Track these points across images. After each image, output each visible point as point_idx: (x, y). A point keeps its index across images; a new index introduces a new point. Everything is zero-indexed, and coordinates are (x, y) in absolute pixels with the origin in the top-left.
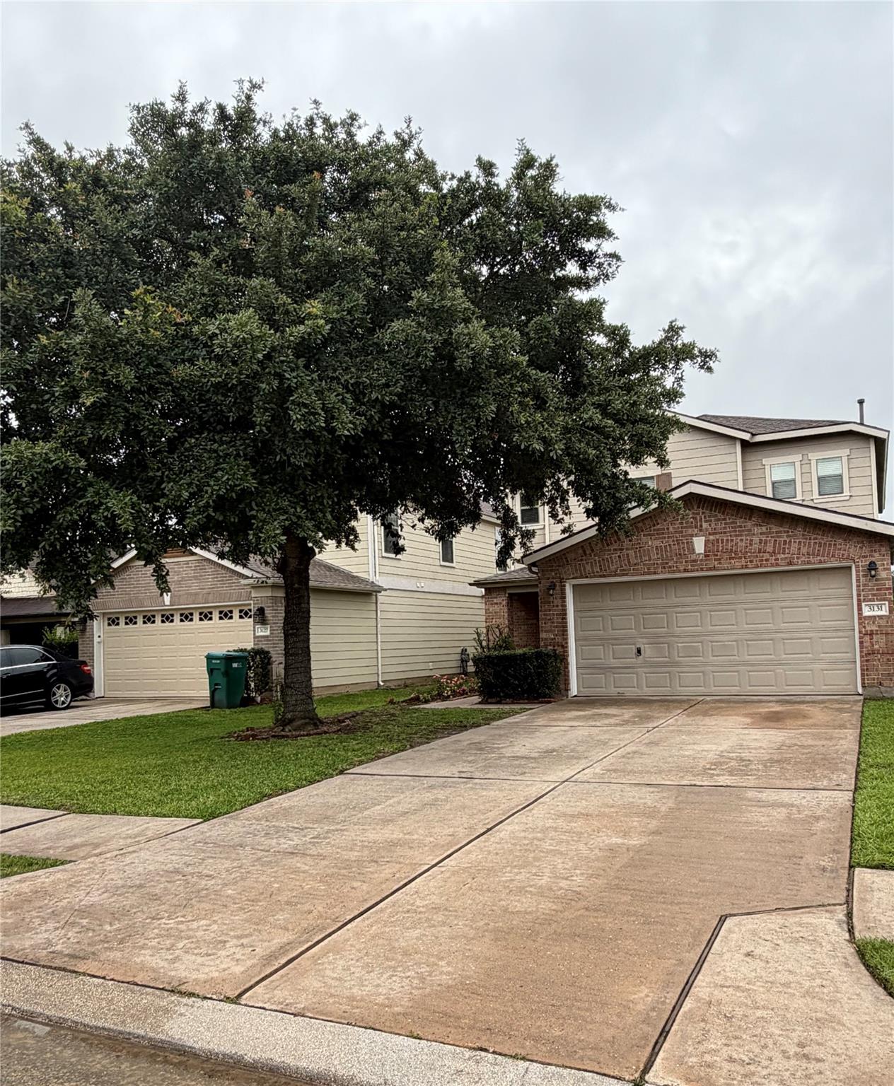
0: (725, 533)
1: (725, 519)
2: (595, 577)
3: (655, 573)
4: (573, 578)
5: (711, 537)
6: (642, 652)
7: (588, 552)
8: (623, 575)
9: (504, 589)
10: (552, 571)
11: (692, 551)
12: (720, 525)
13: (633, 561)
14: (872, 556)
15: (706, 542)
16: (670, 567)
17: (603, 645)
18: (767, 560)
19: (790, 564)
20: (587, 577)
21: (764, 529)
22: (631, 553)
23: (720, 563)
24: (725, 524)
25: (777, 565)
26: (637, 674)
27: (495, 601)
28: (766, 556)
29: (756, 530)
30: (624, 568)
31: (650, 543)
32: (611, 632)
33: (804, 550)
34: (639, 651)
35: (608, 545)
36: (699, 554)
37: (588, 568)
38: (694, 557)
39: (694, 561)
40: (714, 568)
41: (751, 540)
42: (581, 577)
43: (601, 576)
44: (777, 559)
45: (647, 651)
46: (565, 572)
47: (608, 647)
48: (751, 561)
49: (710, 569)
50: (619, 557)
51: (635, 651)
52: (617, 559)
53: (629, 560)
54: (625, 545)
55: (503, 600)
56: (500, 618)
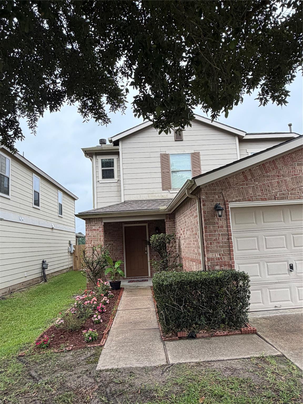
2: (257, 200)
4: (236, 201)
6: (294, 268)
7: (249, 177)
8: (282, 198)
9: (101, 219)
10: (215, 193)
13: (291, 185)
17: (259, 263)
20: (249, 200)
22: (288, 179)
26: (290, 288)
30: (283, 192)
32: (266, 250)
34: (291, 267)
35: (267, 172)
37: (250, 191)
42: (244, 200)
43: (262, 200)
45: (299, 267)
46: (228, 195)
47: (264, 264)
50: (278, 183)
51: (287, 267)
52: (276, 184)
53: (287, 186)
54: (282, 172)
55: (100, 227)
56: (97, 241)
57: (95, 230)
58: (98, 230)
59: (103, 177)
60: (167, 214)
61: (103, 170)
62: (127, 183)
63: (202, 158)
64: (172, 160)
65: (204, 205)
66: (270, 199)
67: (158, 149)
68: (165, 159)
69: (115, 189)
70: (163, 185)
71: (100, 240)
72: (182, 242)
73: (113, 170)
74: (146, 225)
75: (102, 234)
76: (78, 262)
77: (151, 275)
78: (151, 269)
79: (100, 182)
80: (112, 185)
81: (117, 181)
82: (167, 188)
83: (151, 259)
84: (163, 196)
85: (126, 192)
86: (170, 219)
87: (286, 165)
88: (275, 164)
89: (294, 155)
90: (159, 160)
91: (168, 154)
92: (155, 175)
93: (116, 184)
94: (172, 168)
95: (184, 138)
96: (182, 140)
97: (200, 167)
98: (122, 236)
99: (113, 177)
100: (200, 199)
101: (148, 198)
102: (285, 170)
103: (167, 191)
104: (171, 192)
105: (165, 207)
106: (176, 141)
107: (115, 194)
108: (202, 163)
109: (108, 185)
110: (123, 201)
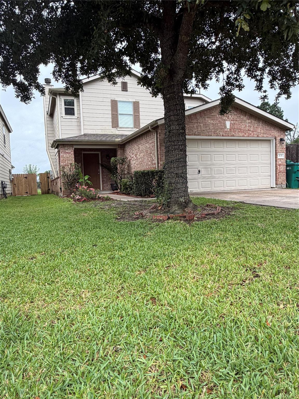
0: (237, 121)
1: (237, 115)
3: (211, 135)
5: (232, 122)
6: (201, 172)
8: (198, 135)
9: (72, 145)
11: (226, 127)
12: (236, 117)
13: (203, 128)
14: (281, 136)
15: (231, 123)
16: (217, 133)
18: (251, 134)
19: (258, 136)
21: (250, 121)
22: (202, 125)
23: (235, 134)
24: (237, 117)
25: (254, 136)
26: (198, 182)
27: (67, 151)
28: (251, 132)
29: (247, 121)
30: (199, 132)
31: (209, 121)
32: (188, 162)
33: (262, 131)
34: (199, 171)
35: (192, 120)
36: (228, 129)
38: (226, 130)
39: (226, 132)
40: (233, 136)
41: (246, 125)
44: (254, 134)
45: (203, 172)
48: (245, 134)
49: (231, 136)
50: (197, 126)
51: (197, 171)
52: (196, 127)
53: (201, 128)
54: (199, 121)
55: (71, 151)
56: (70, 161)
57: (68, 153)
58: (70, 153)
59: (66, 114)
60: (119, 145)
61: (65, 108)
62: (86, 120)
63: (140, 106)
64: (120, 105)
65: (160, 136)
66: (192, 135)
67: (109, 96)
68: (114, 104)
69: (76, 124)
70: (112, 124)
71: (72, 161)
72: (133, 162)
73: (73, 109)
74: (99, 153)
75: (73, 156)
76: (16, 189)
77: (103, 189)
78: (103, 185)
79: (63, 117)
80: (73, 120)
81: (77, 118)
82: (115, 126)
83: (102, 178)
84: (112, 132)
85: (86, 127)
86: (121, 148)
87: (201, 117)
88: (196, 116)
89: (205, 112)
90: (110, 104)
91: (116, 101)
92: (107, 116)
93: (76, 120)
94: (119, 112)
95: (129, 89)
96: (127, 91)
97: (139, 113)
98: (82, 160)
99: (73, 114)
100: (157, 132)
101: (101, 133)
102: (200, 120)
103: (116, 129)
104: (118, 129)
105: (120, 139)
106: (122, 91)
107: (76, 128)
108: (141, 110)
109: (70, 120)
110: (83, 134)
